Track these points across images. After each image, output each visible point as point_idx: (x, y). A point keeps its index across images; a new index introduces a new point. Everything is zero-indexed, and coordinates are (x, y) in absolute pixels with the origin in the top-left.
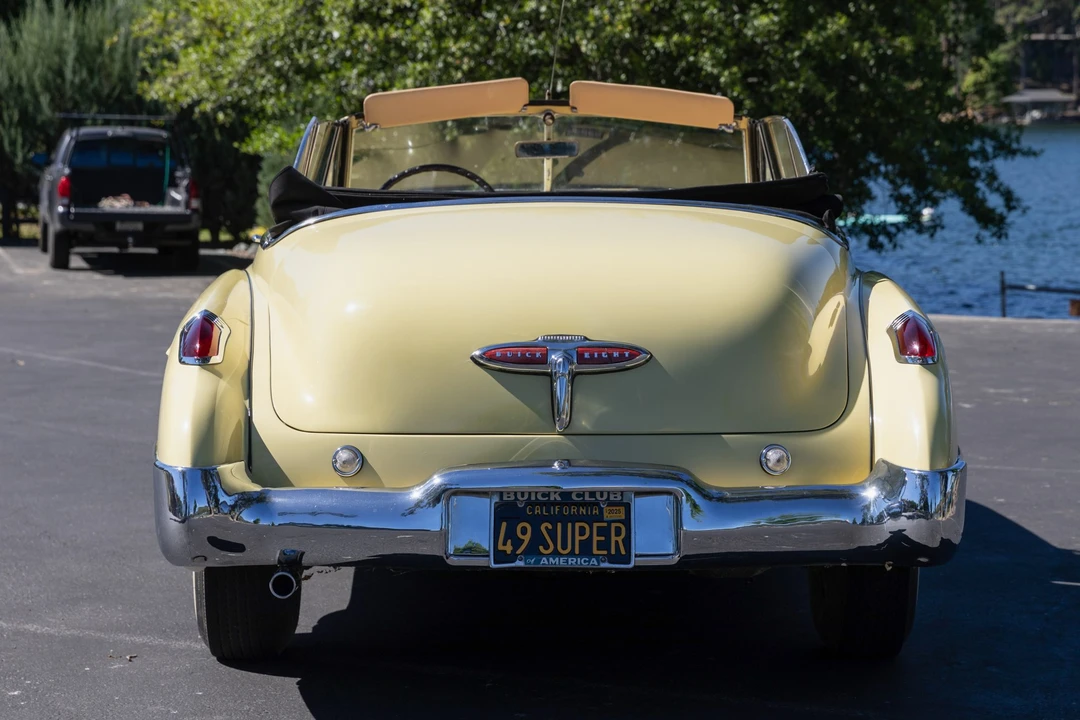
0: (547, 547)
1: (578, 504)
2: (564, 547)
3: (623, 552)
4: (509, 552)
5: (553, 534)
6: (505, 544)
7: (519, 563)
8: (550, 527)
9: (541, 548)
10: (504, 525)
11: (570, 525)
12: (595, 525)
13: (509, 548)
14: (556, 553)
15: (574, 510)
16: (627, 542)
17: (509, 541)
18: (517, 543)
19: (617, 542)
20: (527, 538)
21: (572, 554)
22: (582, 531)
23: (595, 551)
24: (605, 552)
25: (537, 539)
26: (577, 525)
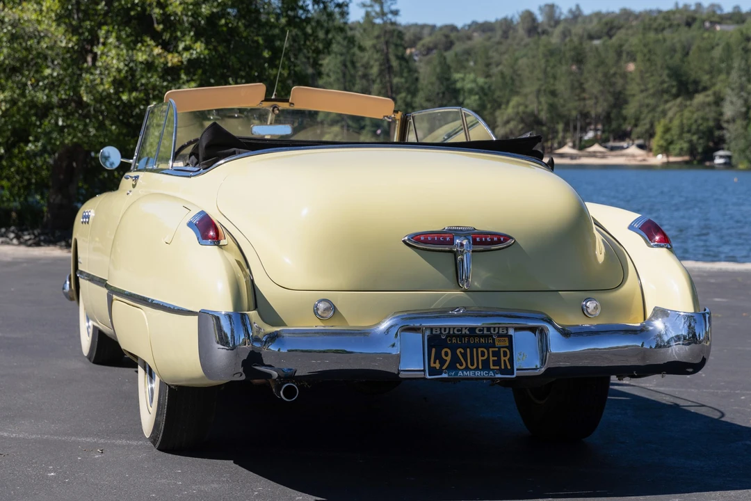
0: (461, 365)
1: (480, 336)
2: (472, 365)
3: (509, 367)
4: (438, 368)
5: (464, 355)
6: (435, 363)
7: (445, 376)
8: (463, 351)
9: (458, 365)
10: (434, 350)
11: (475, 349)
12: (491, 350)
13: (437, 366)
14: (467, 369)
15: (477, 340)
16: (511, 360)
17: (437, 361)
18: (443, 362)
19: (505, 361)
20: (448, 359)
21: (477, 369)
22: (483, 354)
23: (492, 367)
24: (498, 368)
25: (455, 360)
26: (480, 350)
